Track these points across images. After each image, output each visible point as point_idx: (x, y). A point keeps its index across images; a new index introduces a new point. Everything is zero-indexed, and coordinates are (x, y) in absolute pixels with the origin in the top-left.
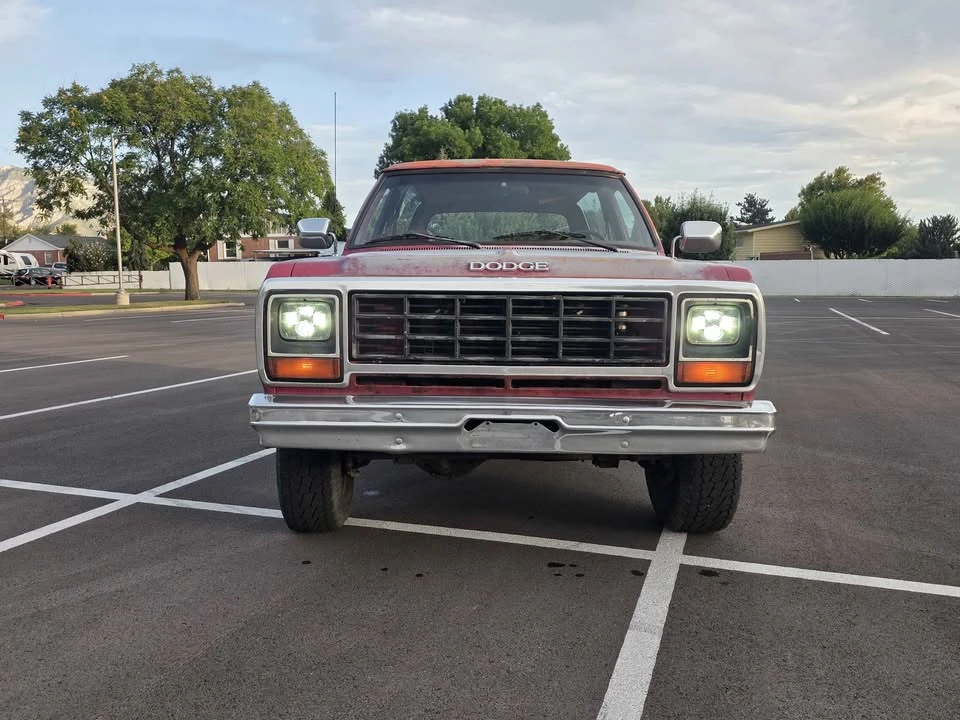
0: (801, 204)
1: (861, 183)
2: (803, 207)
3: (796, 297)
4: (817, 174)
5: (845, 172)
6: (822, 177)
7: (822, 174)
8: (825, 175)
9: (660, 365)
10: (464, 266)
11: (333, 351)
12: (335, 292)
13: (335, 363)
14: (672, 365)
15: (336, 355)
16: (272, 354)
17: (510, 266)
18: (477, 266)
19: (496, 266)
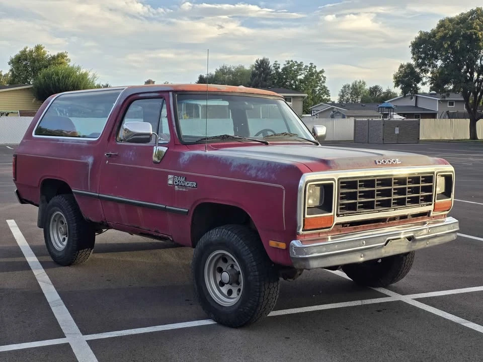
0: (11, 70)
1: (54, 58)
2: (13, 73)
3: (7, 145)
4: (22, 49)
5: (42, 49)
6: (25, 51)
7: (25, 49)
8: (28, 50)
9: (431, 205)
10: (374, 162)
11: (331, 212)
12: (333, 179)
13: (332, 218)
14: (433, 204)
15: (332, 214)
16: (307, 216)
17: (390, 161)
18: (379, 162)
19: (385, 162)
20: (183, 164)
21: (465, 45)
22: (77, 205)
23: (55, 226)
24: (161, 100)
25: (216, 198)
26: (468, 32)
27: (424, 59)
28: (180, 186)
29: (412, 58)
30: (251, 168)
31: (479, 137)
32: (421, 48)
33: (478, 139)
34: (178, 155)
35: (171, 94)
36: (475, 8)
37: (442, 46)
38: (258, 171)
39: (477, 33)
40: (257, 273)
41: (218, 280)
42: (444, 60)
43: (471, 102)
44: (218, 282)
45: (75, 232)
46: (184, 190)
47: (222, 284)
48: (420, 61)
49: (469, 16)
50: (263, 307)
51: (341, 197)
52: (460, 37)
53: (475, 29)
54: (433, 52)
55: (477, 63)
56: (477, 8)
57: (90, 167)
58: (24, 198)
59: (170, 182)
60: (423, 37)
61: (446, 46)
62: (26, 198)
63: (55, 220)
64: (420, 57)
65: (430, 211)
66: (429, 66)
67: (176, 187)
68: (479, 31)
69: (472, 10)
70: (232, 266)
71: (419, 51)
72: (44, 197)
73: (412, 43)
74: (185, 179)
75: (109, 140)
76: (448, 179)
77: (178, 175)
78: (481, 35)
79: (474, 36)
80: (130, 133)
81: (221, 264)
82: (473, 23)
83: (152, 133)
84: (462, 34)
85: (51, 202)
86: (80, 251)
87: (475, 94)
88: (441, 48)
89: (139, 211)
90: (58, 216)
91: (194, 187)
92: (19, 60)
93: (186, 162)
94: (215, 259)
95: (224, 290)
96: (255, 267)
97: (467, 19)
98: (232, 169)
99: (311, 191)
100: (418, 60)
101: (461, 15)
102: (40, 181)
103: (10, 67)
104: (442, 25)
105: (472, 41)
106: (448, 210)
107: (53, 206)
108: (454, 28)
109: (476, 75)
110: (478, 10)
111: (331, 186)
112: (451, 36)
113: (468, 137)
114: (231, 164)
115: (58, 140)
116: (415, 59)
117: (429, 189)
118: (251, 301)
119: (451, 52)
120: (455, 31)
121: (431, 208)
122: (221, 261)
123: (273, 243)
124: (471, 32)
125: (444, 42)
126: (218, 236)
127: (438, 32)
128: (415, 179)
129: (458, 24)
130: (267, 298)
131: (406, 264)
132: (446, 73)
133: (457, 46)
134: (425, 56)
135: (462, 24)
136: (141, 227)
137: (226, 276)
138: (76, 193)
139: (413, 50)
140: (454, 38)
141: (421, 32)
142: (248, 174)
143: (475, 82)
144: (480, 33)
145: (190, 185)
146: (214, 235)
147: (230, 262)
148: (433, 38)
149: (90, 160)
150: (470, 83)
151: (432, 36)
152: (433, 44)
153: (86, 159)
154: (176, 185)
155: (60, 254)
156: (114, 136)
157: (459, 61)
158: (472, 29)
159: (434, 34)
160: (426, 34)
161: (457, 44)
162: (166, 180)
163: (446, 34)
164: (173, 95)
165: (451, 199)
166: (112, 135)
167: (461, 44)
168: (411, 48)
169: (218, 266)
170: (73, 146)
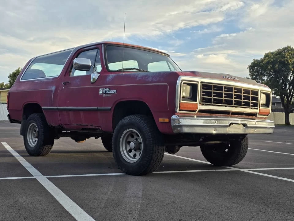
2: (11, 82)
9: (257, 109)
10: (222, 77)
11: (196, 101)
12: (198, 82)
13: (197, 105)
14: (258, 109)
15: (197, 102)
16: (181, 101)
17: (232, 78)
18: (226, 77)
19: (229, 78)
20: (109, 81)
21: (281, 67)
22: (44, 117)
23: (31, 133)
24: (97, 50)
25: (128, 97)
26: (283, 60)
27: (256, 76)
28: (107, 94)
29: (249, 74)
30: (149, 77)
31: (291, 123)
32: (255, 69)
33: (290, 124)
34: (106, 77)
35: (103, 45)
36: (286, 46)
37: (267, 68)
38: (153, 77)
39: (288, 60)
40: (151, 139)
41: (128, 149)
42: (269, 76)
43: (285, 102)
44: (128, 150)
45: (43, 133)
46: (109, 96)
47: (130, 151)
48: (254, 76)
49: (283, 51)
50: (155, 160)
51: (202, 94)
52: (278, 62)
53: (287, 58)
54: (262, 72)
55: (288, 78)
56: (288, 46)
57: (53, 93)
58: (13, 119)
59: (101, 92)
60: (255, 63)
61: (269, 67)
62: (14, 119)
63: (30, 129)
64: (254, 74)
65: (257, 113)
66: (260, 79)
67: (104, 95)
68: (289, 59)
69: (285, 47)
70: (137, 139)
71: (253, 71)
72: (25, 116)
73: (249, 66)
74: (110, 89)
75: (65, 76)
76: (268, 96)
77: (105, 88)
78: (291, 61)
79: (286, 62)
80: (78, 65)
81: (130, 139)
82: (286, 54)
83: (91, 65)
84: (279, 61)
85: (29, 118)
86: (45, 146)
87: (288, 97)
88: (267, 69)
89: (82, 114)
90: (33, 127)
91: (115, 93)
92: (15, 75)
93: (110, 80)
94: (127, 135)
95: (132, 154)
96: (150, 136)
97: (282, 52)
98: (138, 79)
99: (184, 88)
100: (253, 76)
101: (278, 50)
102: (23, 106)
103: (9, 79)
104: (267, 56)
105: (285, 64)
106: (268, 115)
107: (30, 120)
108: (274, 57)
109: (288, 86)
110: (288, 47)
111: (196, 85)
112: (272, 62)
113: (284, 123)
114: (137, 77)
115: (35, 80)
116: (251, 76)
117: (256, 99)
118: (147, 157)
119: (273, 71)
120: (275, 59)
121: (257, 111)
122: (130, 137)
123: (161, 120)
124: (284, 60)
125: (268, 66)
126: (129, 120)
127: (265, 59)
128: (247, 91)
129: (276, 55)
130: (157, 155)
131: (243, 150)
132: (270, 83)
133: (276, 68)
134: (257, 74)
135: (279, 55)
136: (82, 124)
137: (132, 144)
138: (44, 109)
139: (250, 70)
140: (274, 63)
141: (254, 59)
142: (147, 80)
143: (288, 90)
144: (290, 60)
145: (112, 92)
146: (127, 120)
147: (135, 137)
148: (261, 63)
149: (53, 88)
150: (284, 89)
151: (261, 62)
152: (262, 66)
153: (51, 88)
154: (104, 94)
155: (33, 149)
156: (68, 73)
157: (278, 78)
158: (285, 58)
159: (262, 61)
160: (257, 61)
161: (276, 66)
162: (99, 91)
163: (270, 60)
164: (104, 45)
165: (269, 108)
166: (67, 72)
167: (278, 67)
168: (249, 69)
169: (128, 140)
170: (43, 82)
